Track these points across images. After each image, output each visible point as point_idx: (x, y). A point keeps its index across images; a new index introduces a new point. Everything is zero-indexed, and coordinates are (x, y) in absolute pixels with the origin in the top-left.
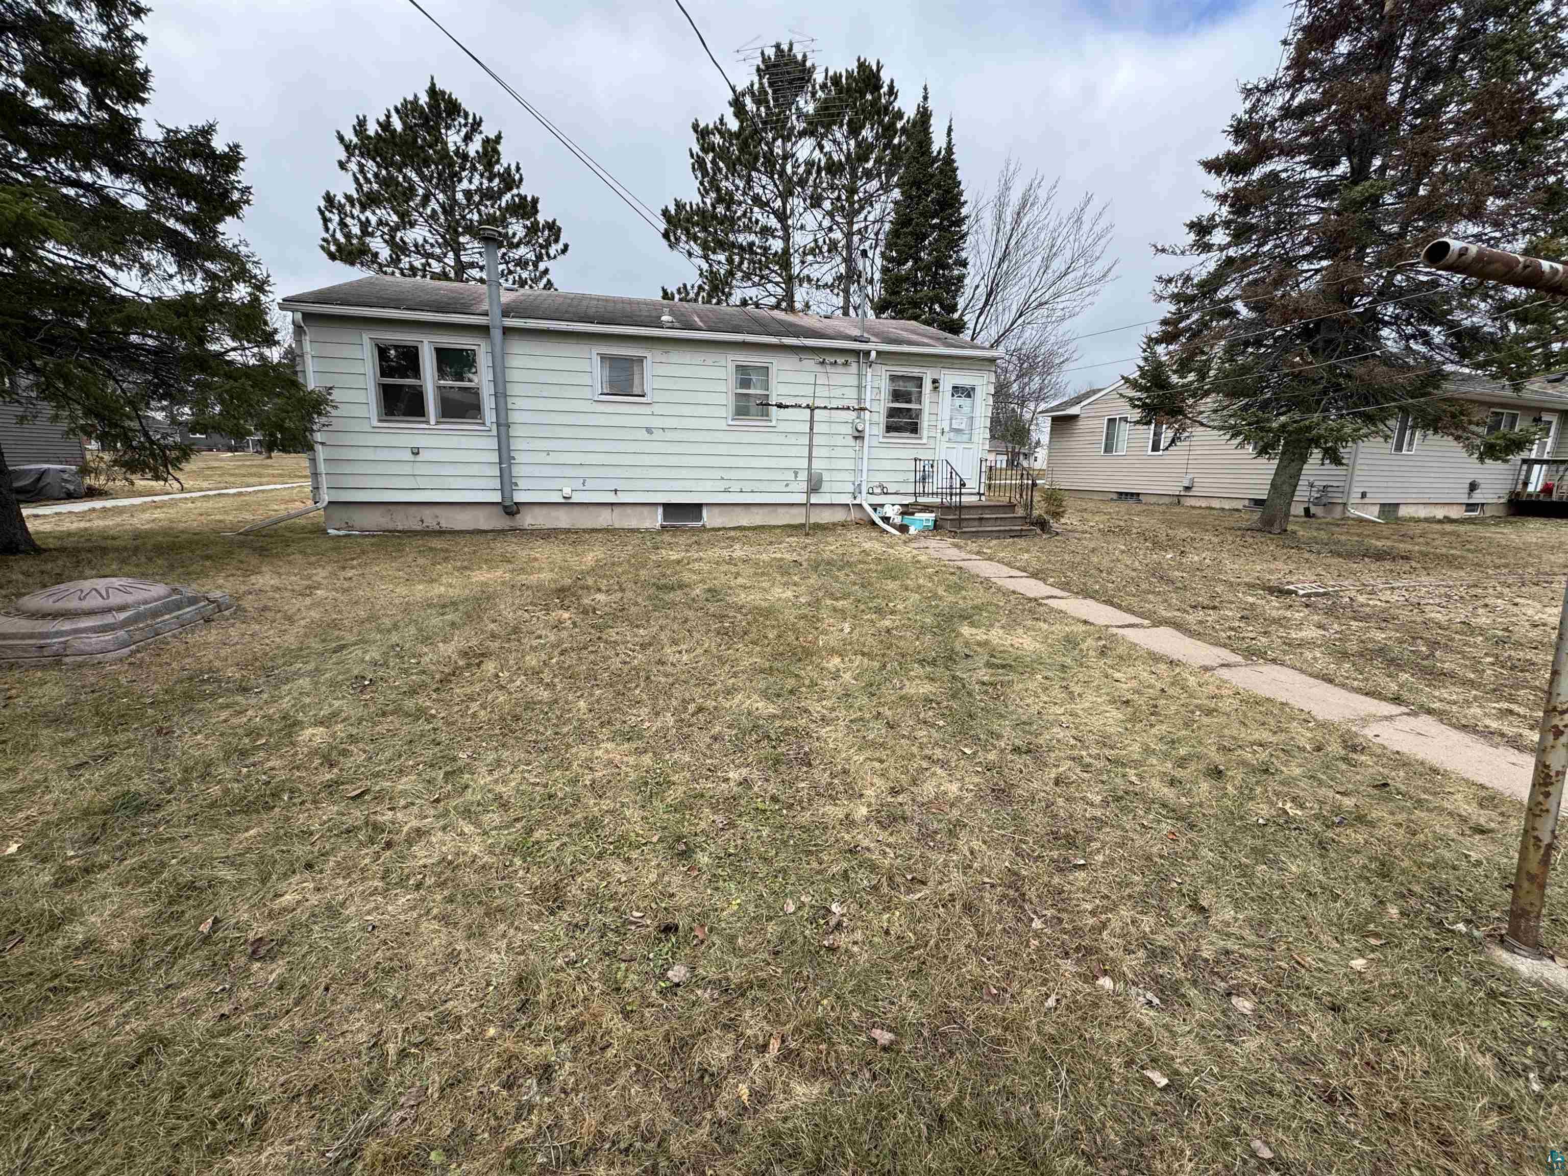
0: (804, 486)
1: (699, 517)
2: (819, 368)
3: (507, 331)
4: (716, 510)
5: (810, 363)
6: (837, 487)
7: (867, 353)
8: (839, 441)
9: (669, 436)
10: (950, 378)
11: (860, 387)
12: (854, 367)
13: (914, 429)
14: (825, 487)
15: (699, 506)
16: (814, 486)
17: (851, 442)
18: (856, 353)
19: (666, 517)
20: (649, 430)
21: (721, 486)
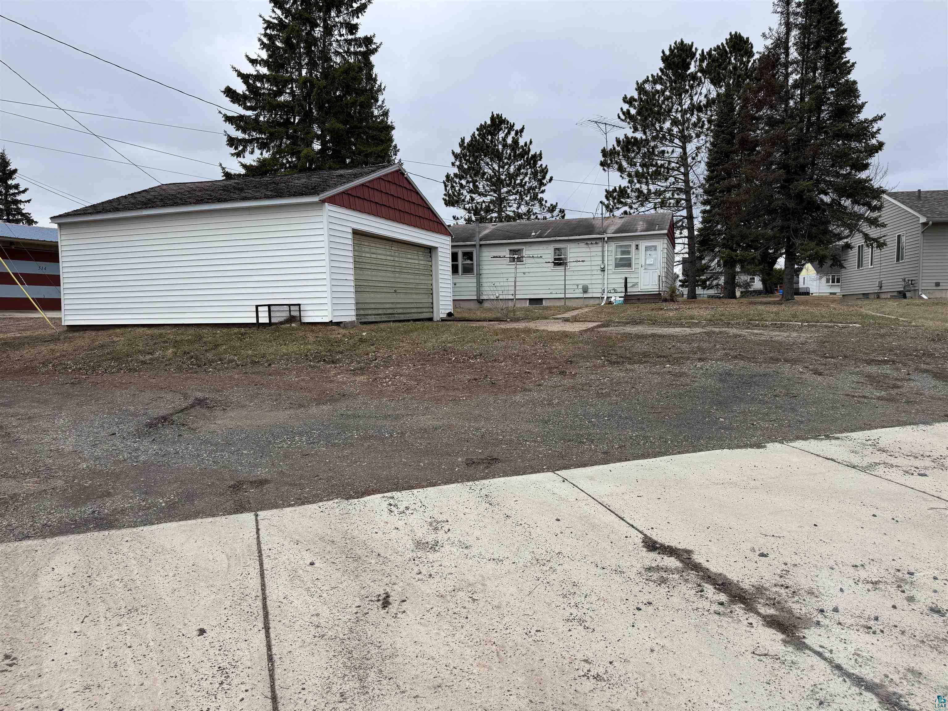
0: (581, 291)
1: (542, 304)
2: (586, 246)
3: (481, 245)
4: (548, 301)
5: (582, 245)
6: (595, 290)
7: (604, 238)
8: (595, 272)
9: (531, 274)
10: (643, 244)
11: (603, 251)
12: (600, 244)
13: (629, 265)
14: (590, 291)
15: (541, 300)
16: (585, 290)
17: (599, 272)
18: (600, 238)
19: (530, 304)
20: (524, 273)
21: (549, 292)
